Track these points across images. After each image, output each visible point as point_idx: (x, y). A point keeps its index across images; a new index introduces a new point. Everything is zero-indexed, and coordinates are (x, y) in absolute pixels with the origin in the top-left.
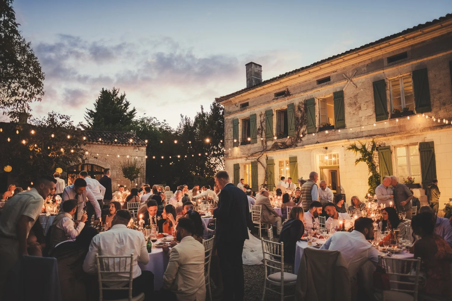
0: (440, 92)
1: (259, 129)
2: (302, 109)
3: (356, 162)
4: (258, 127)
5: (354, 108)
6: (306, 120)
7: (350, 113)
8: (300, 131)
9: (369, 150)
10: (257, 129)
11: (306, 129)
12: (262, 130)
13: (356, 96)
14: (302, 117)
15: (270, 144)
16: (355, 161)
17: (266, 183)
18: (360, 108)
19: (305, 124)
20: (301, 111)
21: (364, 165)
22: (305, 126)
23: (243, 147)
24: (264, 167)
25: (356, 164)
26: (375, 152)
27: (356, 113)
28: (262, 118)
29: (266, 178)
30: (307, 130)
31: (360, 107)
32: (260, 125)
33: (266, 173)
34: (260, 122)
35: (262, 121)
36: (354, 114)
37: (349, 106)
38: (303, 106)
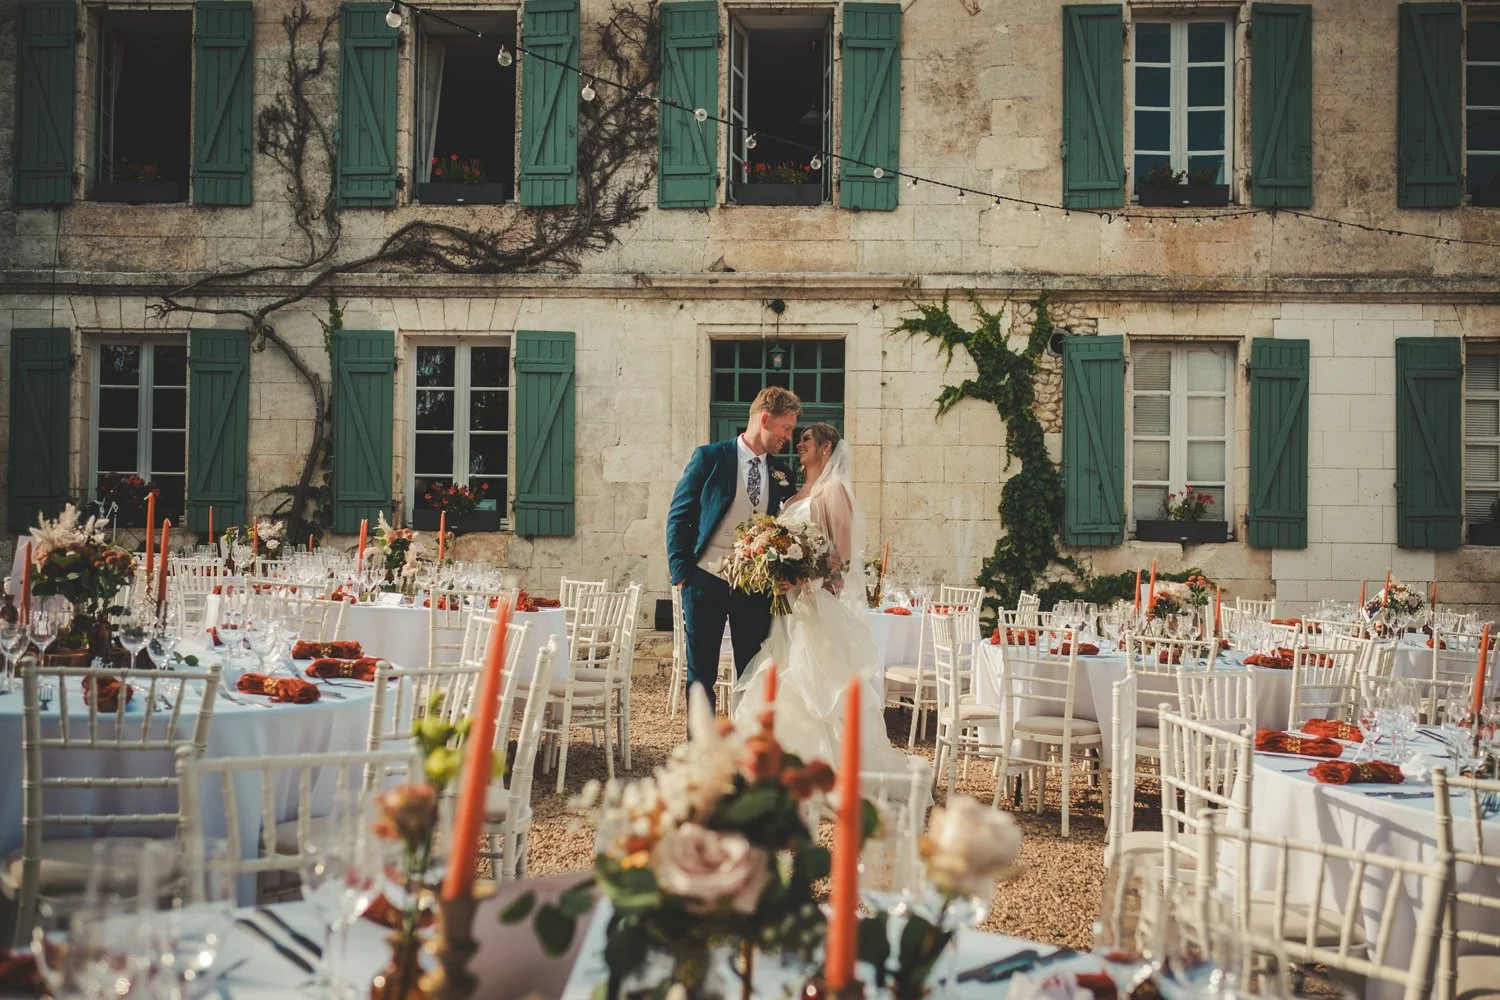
0: (1349, 128)
1: (274, 117)
2: (629, 51)
3: (941, 400)
4: (264, 100)
5: (954, 117)
6: (650, 123)
7: (929, 136)
8: (605, 179)
9: (1018, 344)
10: (258, 111)
11: (647, 179)
12: (303, 130)
13: (967, 54)
14: (629, 103)
15: (367, 232)
16: (940, 392)
17: (319, 482)
18: (985, 124)
19: (640, 146)
20: (622, 64)
21: (984, 421)
22: (645, 158)
23: (119, 221)
24: (312, 380)
25: (943, 410)
26: (1047, 360)
27: (963, 143)
28: (307, 47)
29: (323, 451)
30: (654, 182)
31: (987, 119)
32: (281, 86)
33: (326, 415)
34: (283, 70)
35: (301, 63)
36: (950, 146)
37: (925, 100)
38: (640, 35)
